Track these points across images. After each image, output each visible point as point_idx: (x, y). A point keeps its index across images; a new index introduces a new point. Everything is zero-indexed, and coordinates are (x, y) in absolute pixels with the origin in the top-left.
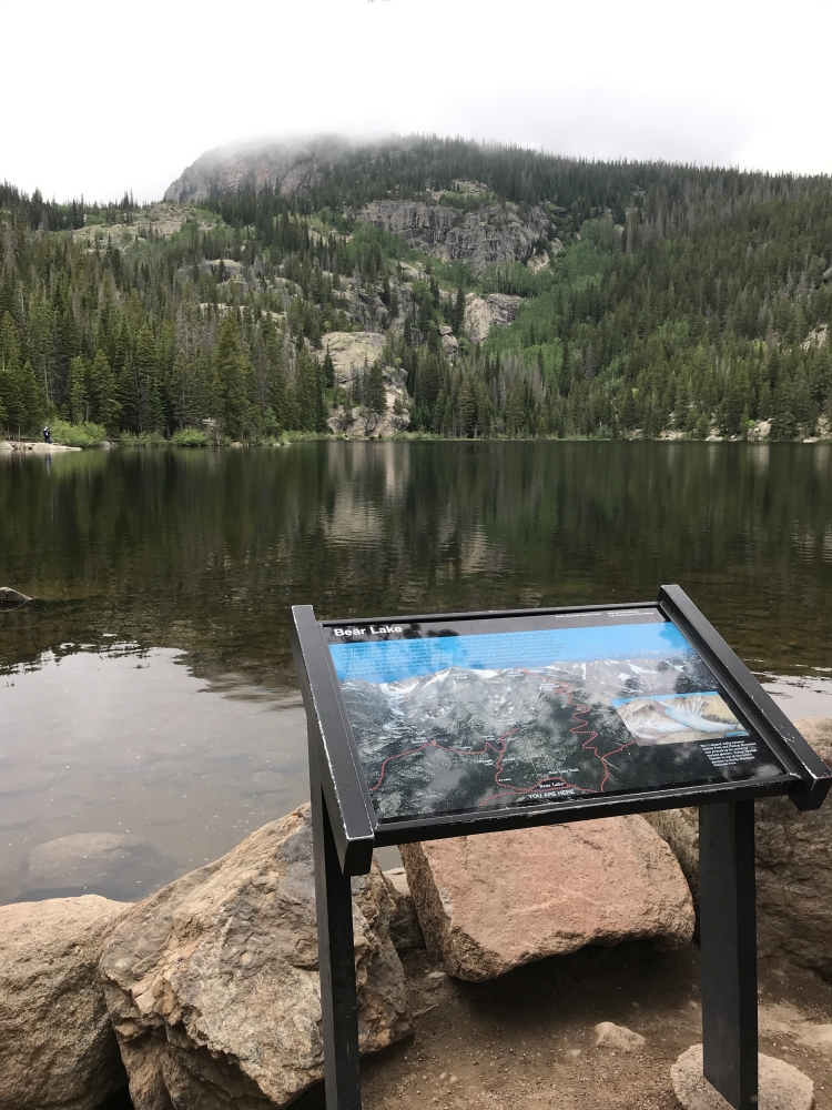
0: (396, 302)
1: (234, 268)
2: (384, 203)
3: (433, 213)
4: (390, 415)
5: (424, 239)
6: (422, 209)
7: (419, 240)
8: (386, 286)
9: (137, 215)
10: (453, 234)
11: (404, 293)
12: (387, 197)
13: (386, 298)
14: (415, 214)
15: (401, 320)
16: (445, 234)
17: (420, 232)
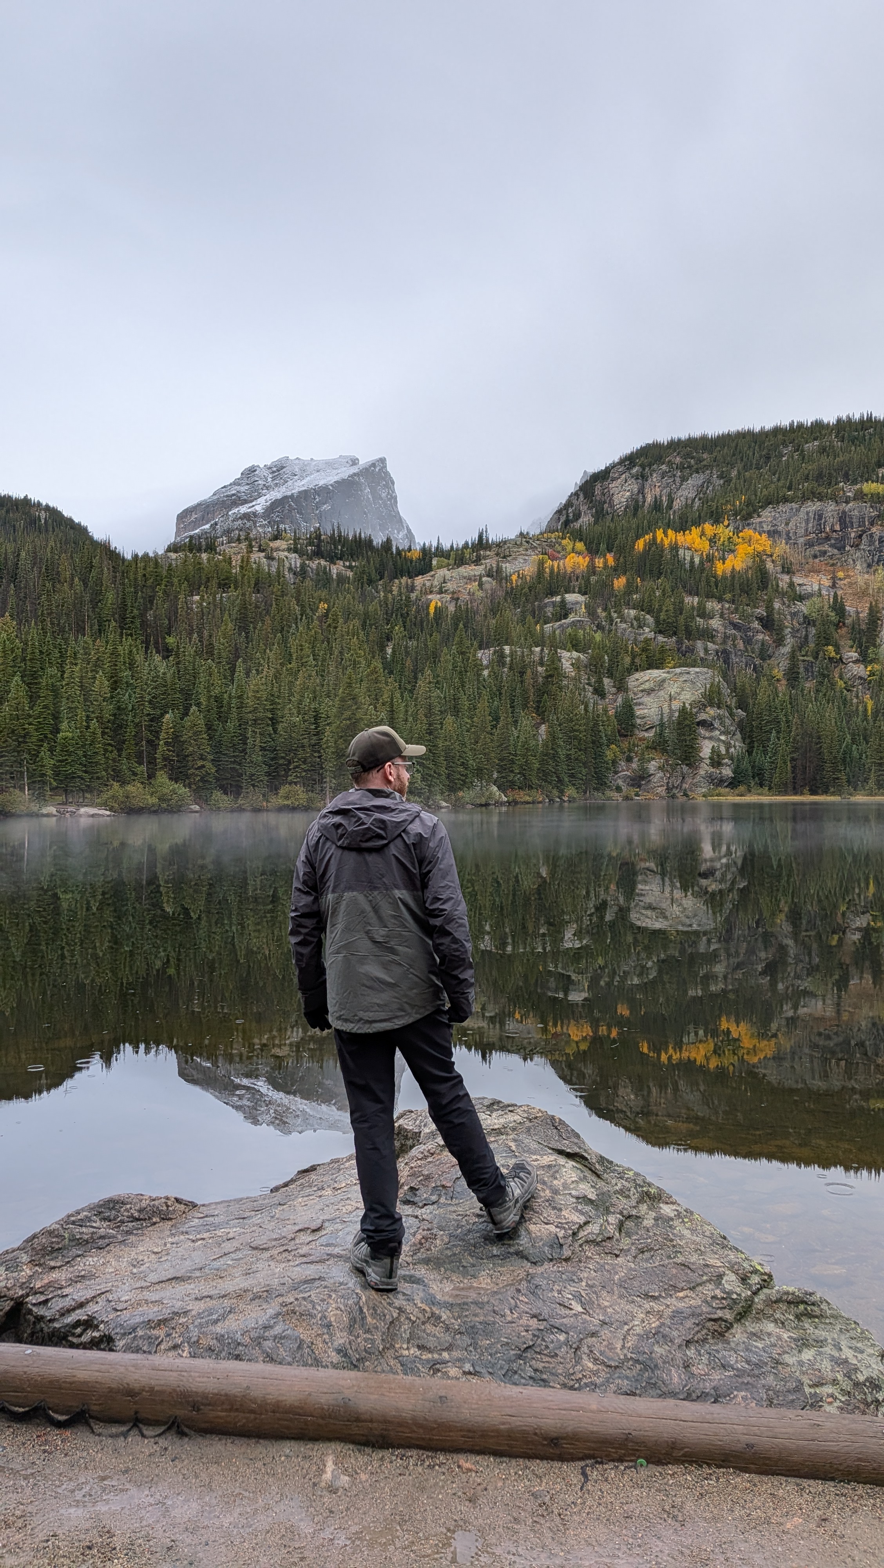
0: (781, 628)
1: (577, 603)
2: (782, 508)
3: (844, 512)
4: (705, 768)
5: (831, 546)
6: (830, 509)
7: (826, 547)
8: (769, 608)
9: (488, 553)
10: (871, 535)
11: (794, 615)
12: (786, 500)
13: (768, 623)
14: (820, 517)
15: (786, 650)
16: (860, 536)
17: (828, 538)
